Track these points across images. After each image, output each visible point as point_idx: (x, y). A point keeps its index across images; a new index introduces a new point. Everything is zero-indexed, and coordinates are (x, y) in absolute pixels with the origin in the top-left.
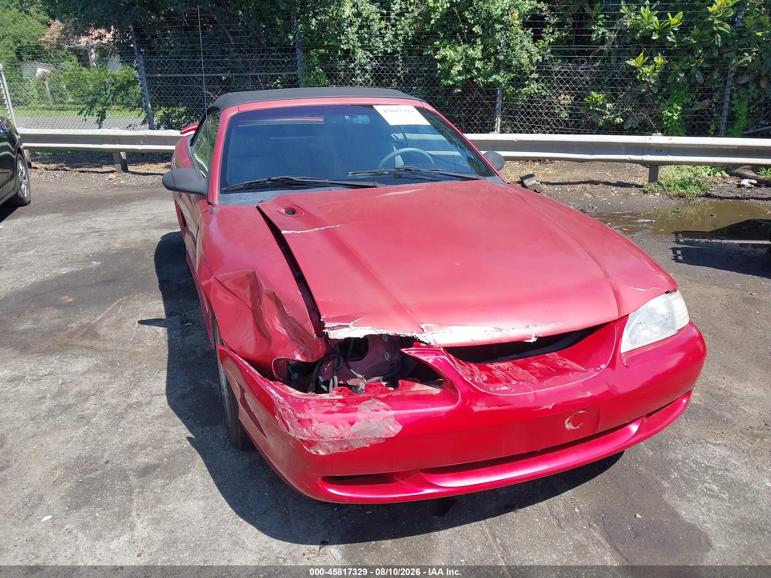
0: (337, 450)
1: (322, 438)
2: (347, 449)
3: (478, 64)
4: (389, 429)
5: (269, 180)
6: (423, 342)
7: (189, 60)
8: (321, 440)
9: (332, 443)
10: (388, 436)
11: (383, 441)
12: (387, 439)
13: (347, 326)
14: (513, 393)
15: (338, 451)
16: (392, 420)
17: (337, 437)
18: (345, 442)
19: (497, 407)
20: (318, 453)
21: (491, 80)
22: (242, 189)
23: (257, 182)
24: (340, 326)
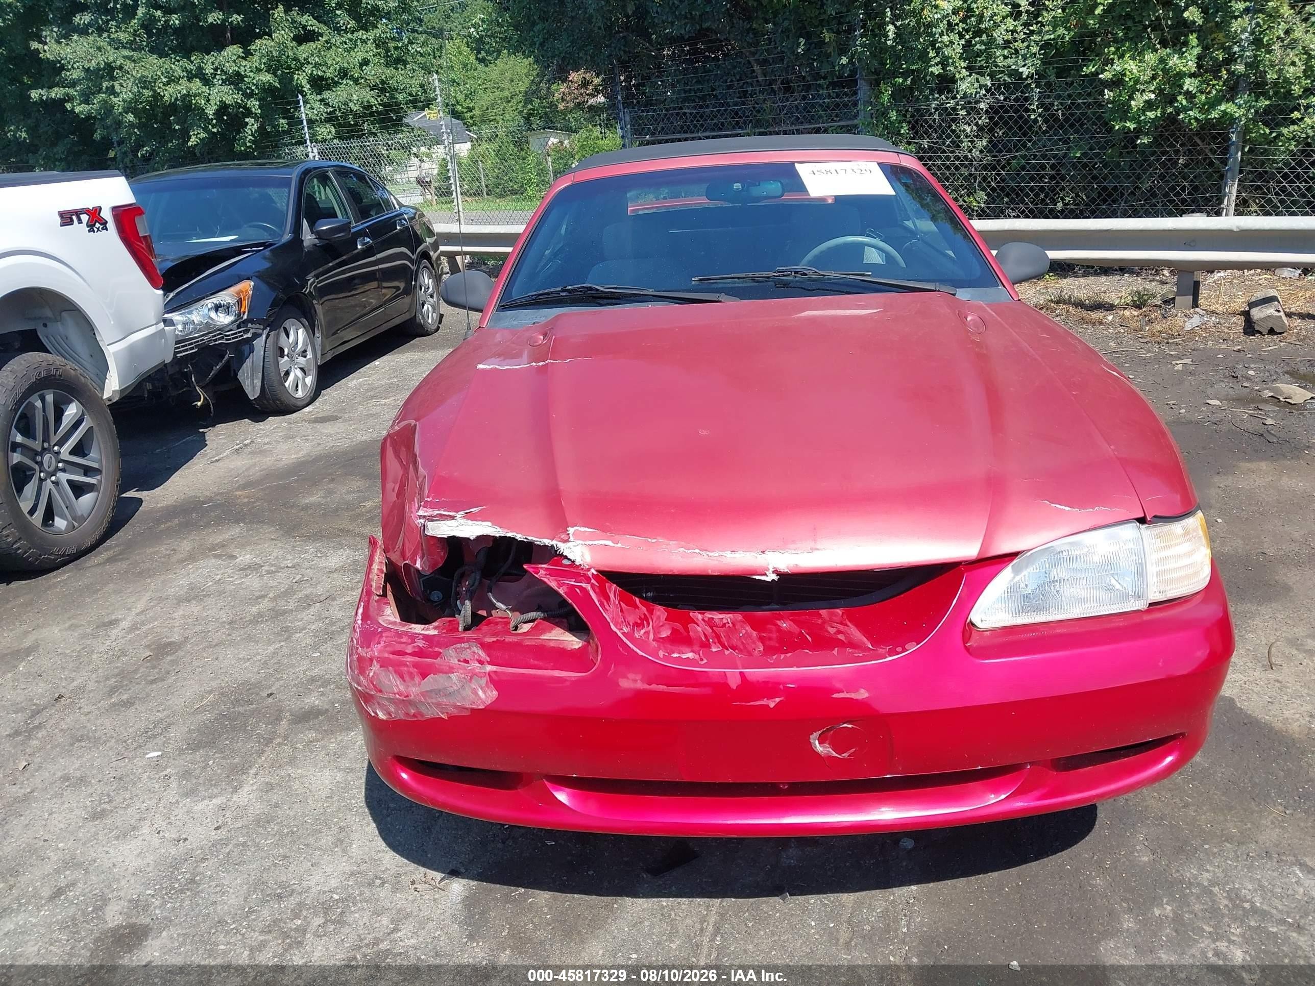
0: (401, 716)
1: (381, 691)
2: (414, 716)
3: (1189, 84)
4: (476, 694)
5: (564, 290)
6: (566, 557)
7: (694, 111)
8: (379, 694)
9: (393, 701)
10: (474, 707)
11: (468, 713)
12: (473, 710)
13: (453, 518)
14: (701, 666)
15: (403, 717)
16: (483, 681)
17: (400, 693)
18: (411, 703)
19: (662, 688)
20: (376, 713)
21: (1214, 115)
22: (526, 305)
23: (547, 294)
24: (441, 515)
